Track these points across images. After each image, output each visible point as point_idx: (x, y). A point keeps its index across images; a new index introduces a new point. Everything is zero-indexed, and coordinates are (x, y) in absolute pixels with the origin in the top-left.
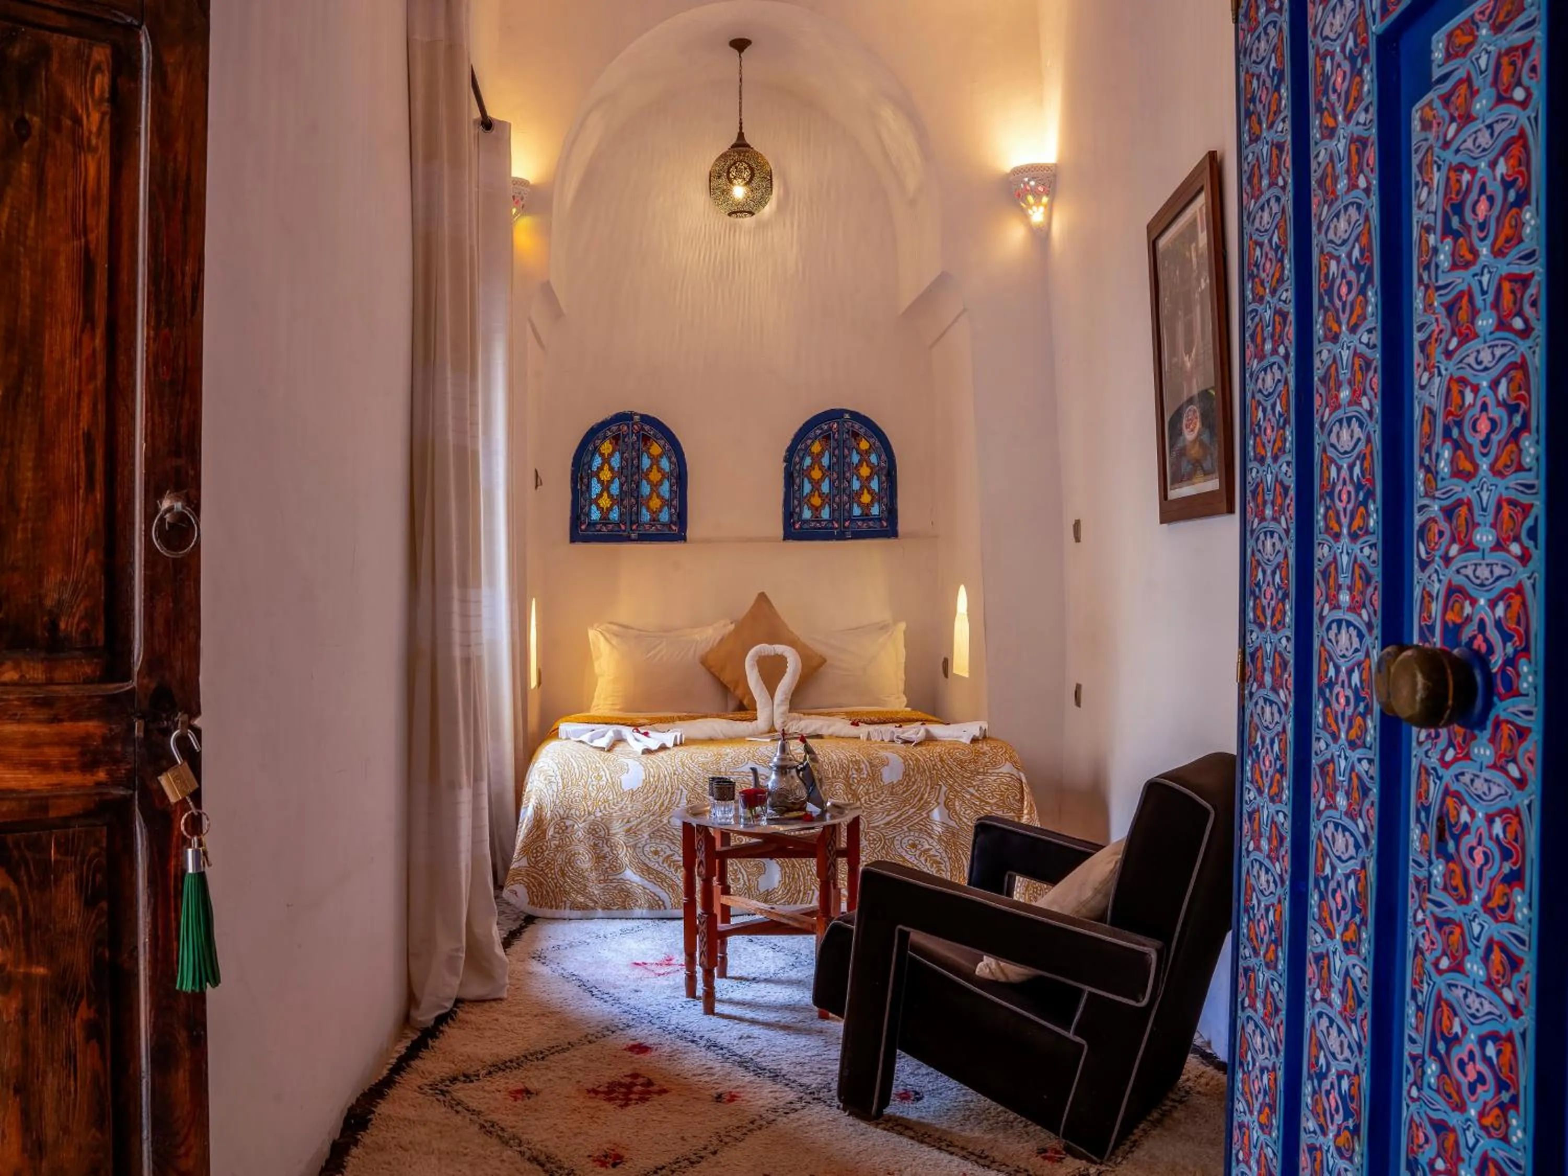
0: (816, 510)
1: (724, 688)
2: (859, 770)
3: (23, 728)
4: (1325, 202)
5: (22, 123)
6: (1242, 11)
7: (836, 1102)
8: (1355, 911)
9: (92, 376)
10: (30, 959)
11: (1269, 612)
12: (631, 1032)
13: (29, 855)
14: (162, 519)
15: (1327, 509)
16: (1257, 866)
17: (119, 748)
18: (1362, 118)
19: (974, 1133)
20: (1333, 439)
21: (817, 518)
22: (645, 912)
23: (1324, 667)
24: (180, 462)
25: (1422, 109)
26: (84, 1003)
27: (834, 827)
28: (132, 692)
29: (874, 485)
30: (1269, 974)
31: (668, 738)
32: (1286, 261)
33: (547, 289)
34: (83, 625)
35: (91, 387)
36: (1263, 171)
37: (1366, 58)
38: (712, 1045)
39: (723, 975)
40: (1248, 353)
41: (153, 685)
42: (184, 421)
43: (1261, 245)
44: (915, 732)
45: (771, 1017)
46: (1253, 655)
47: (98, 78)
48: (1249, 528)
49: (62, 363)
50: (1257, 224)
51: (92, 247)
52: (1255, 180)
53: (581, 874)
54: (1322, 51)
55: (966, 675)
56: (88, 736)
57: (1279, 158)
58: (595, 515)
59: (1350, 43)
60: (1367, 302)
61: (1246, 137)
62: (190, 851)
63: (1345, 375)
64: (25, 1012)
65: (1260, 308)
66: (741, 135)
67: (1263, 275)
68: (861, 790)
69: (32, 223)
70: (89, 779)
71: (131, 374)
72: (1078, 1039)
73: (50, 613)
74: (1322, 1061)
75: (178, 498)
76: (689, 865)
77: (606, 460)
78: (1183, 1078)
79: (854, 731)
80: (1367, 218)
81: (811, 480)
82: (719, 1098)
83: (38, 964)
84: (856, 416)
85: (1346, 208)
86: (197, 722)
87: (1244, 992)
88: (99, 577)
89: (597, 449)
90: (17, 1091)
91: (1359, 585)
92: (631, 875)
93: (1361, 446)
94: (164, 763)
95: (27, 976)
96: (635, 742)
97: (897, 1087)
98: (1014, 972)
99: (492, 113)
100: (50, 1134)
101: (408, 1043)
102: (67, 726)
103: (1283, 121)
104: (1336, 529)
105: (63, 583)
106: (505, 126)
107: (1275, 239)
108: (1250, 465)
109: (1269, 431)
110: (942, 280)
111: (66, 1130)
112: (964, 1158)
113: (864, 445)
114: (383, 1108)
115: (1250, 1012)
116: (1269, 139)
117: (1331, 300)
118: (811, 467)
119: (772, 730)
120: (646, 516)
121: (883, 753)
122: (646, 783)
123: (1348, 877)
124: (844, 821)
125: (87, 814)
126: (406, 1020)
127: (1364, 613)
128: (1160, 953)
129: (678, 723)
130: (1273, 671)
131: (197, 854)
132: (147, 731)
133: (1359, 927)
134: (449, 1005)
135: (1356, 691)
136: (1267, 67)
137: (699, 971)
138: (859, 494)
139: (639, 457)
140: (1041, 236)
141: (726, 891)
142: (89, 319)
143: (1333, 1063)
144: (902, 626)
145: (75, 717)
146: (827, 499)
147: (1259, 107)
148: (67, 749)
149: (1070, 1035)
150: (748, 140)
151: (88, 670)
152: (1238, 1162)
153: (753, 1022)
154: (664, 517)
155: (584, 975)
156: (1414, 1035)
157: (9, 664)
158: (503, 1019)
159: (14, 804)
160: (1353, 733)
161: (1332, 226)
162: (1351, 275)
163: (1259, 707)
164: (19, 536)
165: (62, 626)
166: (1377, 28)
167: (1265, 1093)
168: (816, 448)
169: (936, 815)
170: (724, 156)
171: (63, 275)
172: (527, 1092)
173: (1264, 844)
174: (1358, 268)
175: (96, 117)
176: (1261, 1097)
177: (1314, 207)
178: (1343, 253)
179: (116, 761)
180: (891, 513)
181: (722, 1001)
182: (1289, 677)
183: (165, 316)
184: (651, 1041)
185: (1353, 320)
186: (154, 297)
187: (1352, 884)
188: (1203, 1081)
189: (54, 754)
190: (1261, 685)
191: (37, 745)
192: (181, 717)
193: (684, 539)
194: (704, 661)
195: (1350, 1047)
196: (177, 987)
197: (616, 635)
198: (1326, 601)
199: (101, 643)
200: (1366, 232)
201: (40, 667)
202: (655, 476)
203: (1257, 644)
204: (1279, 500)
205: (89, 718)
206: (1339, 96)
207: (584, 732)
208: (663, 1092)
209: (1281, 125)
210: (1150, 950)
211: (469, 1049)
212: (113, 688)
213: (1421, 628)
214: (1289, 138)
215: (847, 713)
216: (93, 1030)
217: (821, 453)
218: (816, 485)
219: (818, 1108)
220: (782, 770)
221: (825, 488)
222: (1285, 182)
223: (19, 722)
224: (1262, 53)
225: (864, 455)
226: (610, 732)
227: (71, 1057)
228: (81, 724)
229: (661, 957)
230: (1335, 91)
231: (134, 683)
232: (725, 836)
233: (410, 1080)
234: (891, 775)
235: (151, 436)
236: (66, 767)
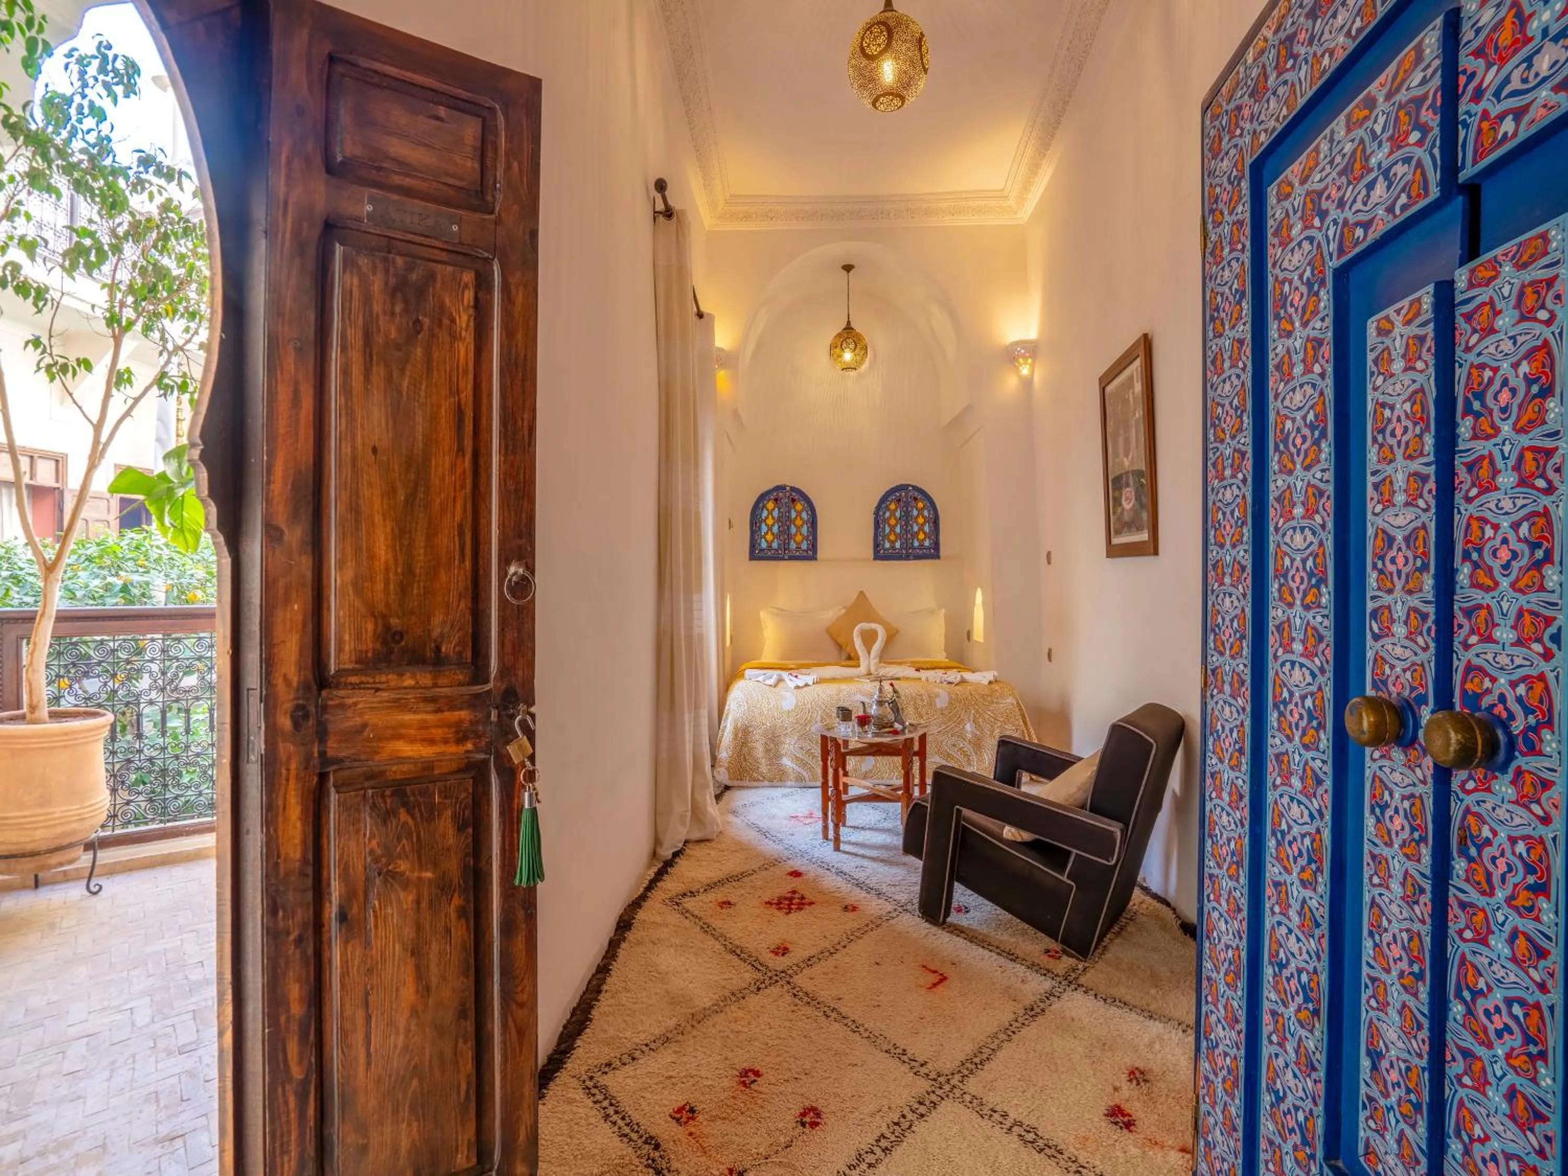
0: (892, 542)
1: (840, 647)
2: (922, 700)
3: (419, 717)
4: (1282, 380)
5: (417, 321)
6: (1208, 251)
7: (917, 912)
8: (1310, 861)
9: (463, 487)
10: (421, 868)
11: (1228, 646)
12: (790, 862)
13: (421, 800)
14: (510, 580)
15: (1281, 586)
16: (1219, 809)
17: (481, 728)
18: (1318, 325)
19: (1004, 938)
20: (1287, 539)
21: (893, 548)
22: (793, 783)
23: (1278, 690)
24: (520, 542)
25: (1378, 321)
26: (456, 895)
27: (912, 739)
28: (489, 692)
29: (926, 528)
30: (1231, 884)
31: (809, 679)
32: (1245, 418)
33: (736, 414)
34: (457, 649)
35: (463, 493)
36: (1225, 357)
37: (1322, 283)
38: (840, 873)
39: (844, 825)
40: (1210, 475)
41: (503, 687)
42: (524, 516)
43: (1223, 406)
44: (954, 676)
45: (874, 853)
46: (1213, 671)
47: (466, 293)
48: (1209, 588)
49: (443, 479)
50: (1219, 391)
51: (463, 403)
52: (1218, 362)
53: (756, 760)
54: (1280, 279)
55: (982, 640)
56: (461, 721)
57: (1240, 349)
58: (764, 545)
59: (1308, 274)
60: (1320, 451)
61: (1211, 334)
62: (526, 794)
63: (1298, 498)
64: (418, 902)
65: (1221, 447)
66: (849, 322)
67: (1224, 426)
68: (923, 712)
69: (423, 388)
70: (461, 749)
71: (489, 485)
72: (1069, 882)
73: (435, 641)
74: (1282, 955)
75: (520, 566)
76: (825, 760)
77: (770, 512)
78: (1131, 903)
79: (917, 674)
80: (1322, 394)
81: (889, 525)
82: (846, 908)
83: (427, 870)
84: (916, 488)
85: (1301, 386)
86: (532, 710)
87: (1210, 890)
88: (469, 617)
89: (764, 506)
90: (413, 954)
91: (1312, 641)
92: (787, 762)
93: (1314, 547)
94: (511, 737)
95: (419, 878)
96: (790, 682)
97: (955, 904)
98: (1027, 836)
99: (703, 309)
100: (434, 981)
101: (655, 869)
102: (447, 715)
103: (1244, 324)
104: (1290, 599)
105: (444, 622)
106: (711, 317)
107: (1235, 402)
108: (1211, 548)
109: (1228, 527)
110: (968, 409)
111: (444, 979)
112: (999, 954)
113: (920, 505)
114: (641, 915)
115: (1215, 904)
116: (1231, 335)
117: (1286, 447)
118: (889, 518)
119: (869, 674)
120: (793, 545)
121: (936, 690)
122: (797, 706)
123: (1303, 836)
124: (916, 736)
125: (460, 771)
126: (654, 854)
127: (1316, 660)
128: (1122, 831)
129: (814, 669)
130: (1231, 684)
131: (530, 796)
132: (499, 716)
133: (1315, 873)
134: (681, 845)
135: (1309, 711)
136: (1230, 288)
137: (831, 826)
138: (917, 533)
139: (789, 512)
140: (1027, 383)
141: (846, 774)
142: (461, 450)
143: (1292, 959)
144: (943, 611)
145: (452, 708)
146: (899, 537)
147: (1223, 315)
148: (446, 730)
149: (1064, 878)
150: (853, 325)
151: (461, 677)
152: (1207, 1002)
153: (863, 857)
154: (804, 546)
155: (761, 824)
156: (1372, 962)
157: (408, 675)
158: (713, 853)
159: (411, 767)
160: (1306, 740)
161: (1288, 397)
162: (1306, 431)
163: (1219, 706)
164: (415, 591)
165: (443, 649)
166: (1335, 263)
167: (1230, 963)
168: (893, 507)
169: (968, 727)
170: (839, 335)
171: (443, 421)
172: (729, 903)
173: (1225, 796)
174: (1312, 427)
175: (465, 317)
176: (1226, 964)
177: (1271, 384)
178: (1298, 416)
179: (479, 737)
180: (936, 545)
181: (845, 843)
182: (1247, 690)
183: (511, 447)
184: (802, 869)
185: (1308, 461)
186: (504, 435)
187: (1307, 841)
188: (1144, 906)
189: (438, 733)
190: (1221, 691)
191: (427, 728)
192: (522, 707)
193: (816, 559)
194: (827, 631)
195: (1308, 952)
196: (517, 882)
197: (777, 615)
198: (1281, 646)
199: (469, 660)
200: (1320, 403)
201: (429, 676)
202: (799, 522)
203: (1217, 664)
204: (1237, 574)
205: (461, 709)
206: (1297, 309)
207: (759, 675)
208: (811, 903)
209: (1242, 327)
210: (1115, 828)
211: (693, 874)
212: (477, 689)
213: (1373, 679)
214: (1249, 336)
215: (912, 662)
216: (462, 912)
217: (895, 510)
218: (892, 529)
219: (907, 916)
220: (880, 703)
221: (898, 530)
222: (1245, 366)
223: (415, 712)
224: (1226, 278)
225: (920, 511)
226: (775, 674)
227: (448, 930)
228: (457, 713)
229: (806, 813)
230: (1292, 305)
231: (490, 685)
232: (846, 742)
233: (657, 895)
234: (941, 703)
235: (502, 525)
236: (446, 741)
